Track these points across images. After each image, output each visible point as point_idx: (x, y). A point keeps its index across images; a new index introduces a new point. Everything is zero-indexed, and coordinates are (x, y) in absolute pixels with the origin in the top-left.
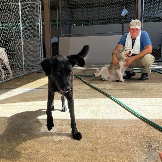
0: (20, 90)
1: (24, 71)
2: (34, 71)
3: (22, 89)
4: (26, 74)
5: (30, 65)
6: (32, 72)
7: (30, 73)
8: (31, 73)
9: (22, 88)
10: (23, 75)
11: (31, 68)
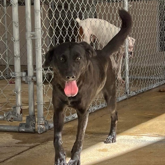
0: (128, 140)
1: (127, 87)
2: (150, 87)
3: (132, 137)
4: (131, 95)
5: (150, 69)
6: (147, 89)
7: (141, 93)
8: (143, 92)
9: (130, 134)
10: (125, 97)
11: (149, 78)
